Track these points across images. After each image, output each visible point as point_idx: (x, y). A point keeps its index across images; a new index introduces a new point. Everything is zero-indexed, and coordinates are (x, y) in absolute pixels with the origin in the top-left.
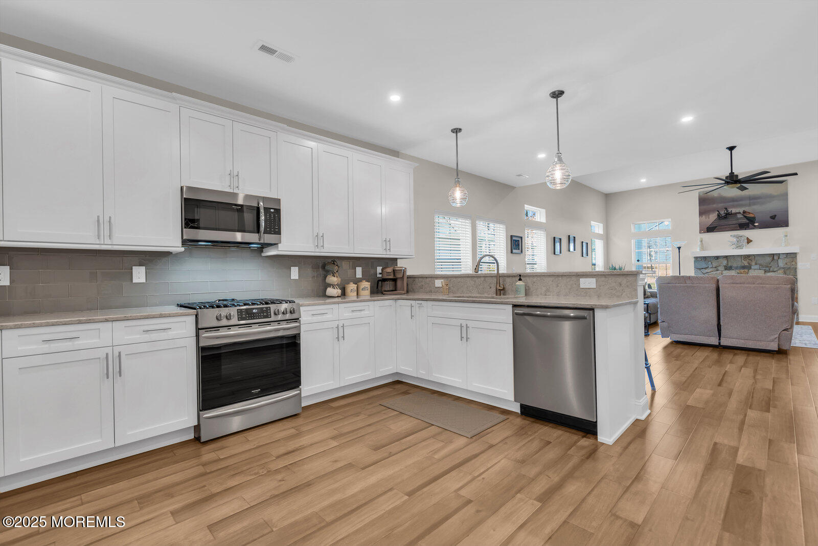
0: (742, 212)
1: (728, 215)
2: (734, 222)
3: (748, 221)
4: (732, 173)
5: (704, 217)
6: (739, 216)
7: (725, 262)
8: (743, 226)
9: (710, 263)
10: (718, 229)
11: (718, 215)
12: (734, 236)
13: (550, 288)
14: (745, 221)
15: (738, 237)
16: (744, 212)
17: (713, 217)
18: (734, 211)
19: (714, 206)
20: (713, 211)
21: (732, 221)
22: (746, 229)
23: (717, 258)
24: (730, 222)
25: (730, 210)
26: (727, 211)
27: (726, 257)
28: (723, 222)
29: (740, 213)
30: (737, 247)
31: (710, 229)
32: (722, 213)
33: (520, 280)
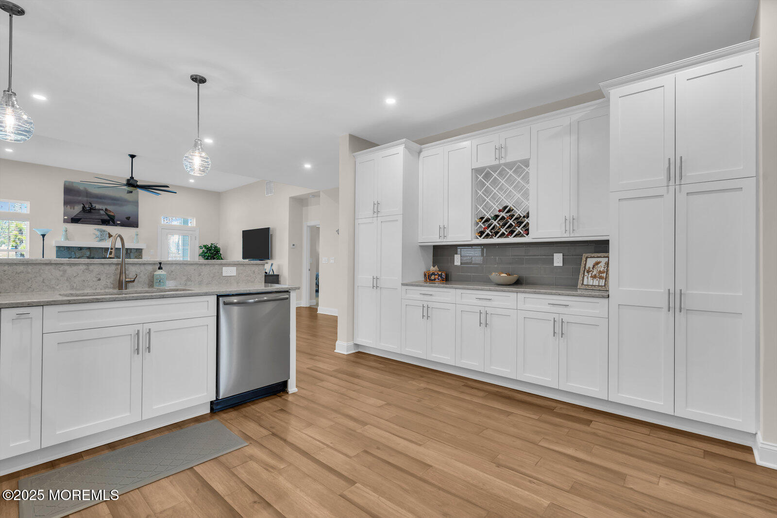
0: (104, 210)
1: (91, 210)
2: (97, 217)
3: (109, 219)
4: (132, 178)
5: (68, 206)
6: (102, 212)
7: (88, 253)
8: (105, 222)
9: (73, 253)
10: (83, 221)
11: (84, 208)
12: (98, 230)
13: (191, 277)
14: (106, 218)
15: (102, 231)
16: (106, 210)
17: (78, 209)
18: (98, 207)
19: (80, 198)
20: (79, 203)
21: (94, 216)
22: (107, 225)
23: (81, 249)
24: (94, 217)
25: (94, 205)
26: (92, 206)
27: (89, 248)
28: (88, 215)
29: (103, 210)
30: (101, 240)
31: (75, 220)
32: (87, 206)
33: (160, 268)
